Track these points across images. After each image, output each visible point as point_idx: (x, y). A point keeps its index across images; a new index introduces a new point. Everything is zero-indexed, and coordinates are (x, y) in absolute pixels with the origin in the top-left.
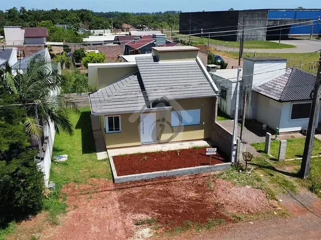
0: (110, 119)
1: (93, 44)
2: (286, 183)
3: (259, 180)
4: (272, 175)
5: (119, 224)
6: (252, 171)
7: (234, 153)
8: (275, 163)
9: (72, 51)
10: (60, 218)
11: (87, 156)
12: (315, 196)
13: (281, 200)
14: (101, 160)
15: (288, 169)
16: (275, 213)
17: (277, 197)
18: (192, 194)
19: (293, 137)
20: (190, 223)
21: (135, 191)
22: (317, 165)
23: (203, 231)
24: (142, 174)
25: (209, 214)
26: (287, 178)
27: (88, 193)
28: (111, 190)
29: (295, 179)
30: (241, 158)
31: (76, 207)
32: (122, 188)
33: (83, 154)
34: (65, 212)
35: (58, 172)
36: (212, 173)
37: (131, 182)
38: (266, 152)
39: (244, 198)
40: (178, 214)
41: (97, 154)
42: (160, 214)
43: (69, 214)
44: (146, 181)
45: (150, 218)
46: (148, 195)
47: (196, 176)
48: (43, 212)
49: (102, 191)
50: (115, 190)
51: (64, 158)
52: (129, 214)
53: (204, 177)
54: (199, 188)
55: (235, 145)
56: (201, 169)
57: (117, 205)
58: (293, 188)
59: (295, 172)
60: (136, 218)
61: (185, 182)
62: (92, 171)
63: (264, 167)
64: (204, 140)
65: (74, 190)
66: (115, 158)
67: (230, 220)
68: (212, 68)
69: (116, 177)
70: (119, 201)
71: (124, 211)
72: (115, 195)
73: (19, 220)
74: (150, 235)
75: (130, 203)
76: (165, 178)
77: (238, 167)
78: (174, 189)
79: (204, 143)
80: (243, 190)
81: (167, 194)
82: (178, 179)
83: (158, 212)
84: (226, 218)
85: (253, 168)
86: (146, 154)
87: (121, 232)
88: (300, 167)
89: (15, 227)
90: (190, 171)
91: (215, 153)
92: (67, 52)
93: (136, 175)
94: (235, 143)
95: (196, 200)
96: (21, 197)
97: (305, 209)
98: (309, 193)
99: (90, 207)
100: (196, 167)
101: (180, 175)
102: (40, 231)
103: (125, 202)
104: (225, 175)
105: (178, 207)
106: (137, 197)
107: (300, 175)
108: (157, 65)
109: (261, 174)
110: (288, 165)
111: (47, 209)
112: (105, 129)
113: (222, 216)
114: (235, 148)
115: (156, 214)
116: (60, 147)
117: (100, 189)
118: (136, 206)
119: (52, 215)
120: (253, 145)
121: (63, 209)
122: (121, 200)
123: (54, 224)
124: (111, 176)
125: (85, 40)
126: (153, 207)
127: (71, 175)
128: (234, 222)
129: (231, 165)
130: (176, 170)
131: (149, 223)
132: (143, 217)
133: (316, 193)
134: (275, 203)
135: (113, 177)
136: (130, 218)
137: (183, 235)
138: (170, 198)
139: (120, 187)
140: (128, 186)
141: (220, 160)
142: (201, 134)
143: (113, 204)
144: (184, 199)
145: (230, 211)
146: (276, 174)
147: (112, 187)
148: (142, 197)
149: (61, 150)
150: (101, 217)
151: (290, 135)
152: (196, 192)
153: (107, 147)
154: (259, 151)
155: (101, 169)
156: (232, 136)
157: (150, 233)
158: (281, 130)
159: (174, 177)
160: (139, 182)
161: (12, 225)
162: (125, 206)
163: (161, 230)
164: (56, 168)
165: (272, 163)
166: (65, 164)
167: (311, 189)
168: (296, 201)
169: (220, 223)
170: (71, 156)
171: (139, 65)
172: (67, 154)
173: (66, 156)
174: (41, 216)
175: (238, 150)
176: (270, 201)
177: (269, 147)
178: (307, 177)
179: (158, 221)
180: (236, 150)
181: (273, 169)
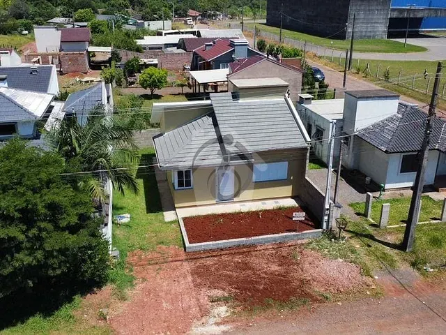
0: (180, 173)
1: (150, 48)
2: (384, 257)
3: (353, 252)
4: (369, 246)
5: (193, 302)
6: (347, 241)
7: (326, 218)
8: (375, 230)
9: (124, 61)
10: (128, 292)
11: (152, 216)
12: (417, 273)
13: (376, 277)
14: (169, 222)
15: (390, 239)
16: (368, 293)
17: (372, 273)
18: (275, 268)
19: (402, 195)
20: (271, 302)
21: (209, 262)
22: (425, 234)
23: (285, 311)
24: (217, 242)
25: (292, 292)
26: (387, 250)
27: (157, 263)
28: (182, 260)
29: (397, 251)
30: (333, 224)
31: (144, 280)
32: (195, 259)
33: (147, 213)
34: (132, 286)
35: (121, 237)
36: (299, 242)
37: (205, 251)
38: (365, 215)
39: (334, 274)
40: (258, 291)
41: (164, 213)
42: (237, 291)
43: (137, 287)
44: (222, 250)
45: (226, 295)
46: (225, 267)
47: (279, 245)
48: (109, 284)
49: (172, 261)
50: (186, 260)
51: (126, 219)
52: (204, 289)
53: (289, 246)
54: (285, 260)
55: (328, 209)
56: (286, 237)
57: (190, 279)
58: (392, 263)
59: (398, 243)
60: (212, 294)
61: (267, 252)
62: (159, 235)
63: (361, 235)
64: (292, 197)
65: (140, 258)
66: (184, 219)
67: (316, 300)
68: (306, 99)
69: (187, 244)
70: (192, 274)
71: (198, 286)
72: (187, 266)
73: (83, 294)
74: (228, 314)
75: (204, 276)
76: (244, 246)
77: (330, 235)
78: (254, 261)
79: (291, 203)
80: (334, 264)
81: (246, 267)
82: (259, 248)
83: (235, 288)
84: (311, 296)
85: (347, 235)
86: (223, 215)
87: (195, 310)
88: (402, 236)
89: (81, 301)
90: (275, 239)
91: (304, 219)
92: (117, 61)
93: (211, 243)
94: (327, 206)
95: (279, 275)
96: (88, 269)
97: (403, 288)
98: (411, 269)
99: (160, 280)
100: (281, 235)
101: (261, 244)
102: (108, 307)
103: (199, 275)
104: (314, 245)
105: (257, 282)
106: (213, 269)
107: (402, 247)
108: (237, 104)
109: (357, 244)
110: (390, 233)
111: (113, 281)
112: (173, 185)
113: (308, 295)
114: (327, 212)
115: (233, 290)
116: (119, 205)
117: (170, 259)
118: (211, 280)
119: (120, 288)
120: (351, 205)
121: (131, 282)
122: (195, 273)
123: (123, 298)
124: (182, 242)
125: (139, 42)
126: (231, 281)
127: (135, 240)
128: (320, 302)
129: (323, 233)
130: (257, 237)
131: (226, 300)
132: (218, 293)
133: (419, 269)
134: (369, 280)
135: (184, 244)
136: (205, 294)
137: (263, 315)
138: (249, 272)
139: (192, 257)
140: (202, 256)
141: (309, 225)
142: (288, 190)
143: (185, 277)
144: (266, 273)
145: (317, 289)
146: (375, 245)
147: (184, 257)
148: (217, 270)
149: (122, 208)
150: (173, 292)
151: (398, 192)
152: (280, 265)
153: (176, 206)
154: (358, 214)
155: (170, 233)
156: (324, 198)
157: (227, 311)
158: (387, 186)
159: (253, 246)
160: (213, 251)
161: (77, 298)
162: (199, 280)
163: (238, 309)
164: (118, 232)
165: (371, 230)
166: (127, 225)
167: (414, 265)
168: (393, 278)
169: (305, 302)
170: (134, 216)
171: (214, 105)
172: (128, 212)
173: (129, 216)
174: (108, 289)
175: (331, 215)
176: (364, 278)
177: (370, 210)
178: (411, 249)
179: (236, 298)
180: (329, 215)
181: (371, 237)
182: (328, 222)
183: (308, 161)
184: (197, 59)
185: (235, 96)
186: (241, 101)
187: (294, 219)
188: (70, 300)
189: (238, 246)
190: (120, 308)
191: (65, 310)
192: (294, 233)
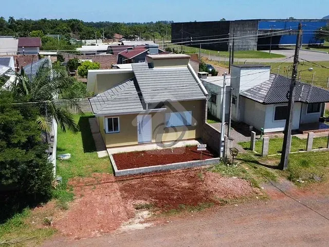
0: (110, 120)
1: (86, 54)
2: (268, 174)
3: (244, 172)
4: (255, 168)
5: (121, 209)
6: (239, 165)
7: (222, 148)
8: (259, 158)
9: (66, 61)
10: (68, 204)
11: (88, 154)
12: (292, 184)
13: (263, 188)
14: (101, 158)
15: (270, 163)
16: (257, 198)
17: (260, 185)
18: (185, 184)
19: (276, 136)
20: (183, 206)
21: (133, 182)
22: (296, 159)
23: (195, 212)
24: (140, 168)
25: (201, 199)
26: (269, 170)
27: (92, 185)
28: (112, 182)
29: (276, 170)
30: (228, 153)
31: (82, 196)
32: (123, 180)
33: (85, 152)
34: (72, 200)
35: (63, 168)
36: (203, 167)
37: (130, 175)
38: (251, 149)
39: (231, 186)
40: (173, 200)
41: (98, 152)
42: (157, 200)
43: (76, 201)
44: (144, 174)
45: (148, 203)
46: (146, 185)
47: (189, 169)
48: (53, 200)
49: (104, 183)
50: (116, 182)
51: (68, 156)
52: (130, 200)
53: (196, 170)
54: (191, 179)
55: (223, 142)
56: (193, 164)
57: (119, 194)
58: (273, 178)
59: (276, 165)
60: (136, 203)
61: (179, 175)
62: (94, 166)
63: (249, 161)
64: (196, 139)
65: (79, 182)
66: (114, 155)
67: (218, 204)
68: (203, 75)
69: (116, 170)
70: (120, 191)
71: (125, 198)
72: (116, 186)
73: (32, 206)
74: (149, 216)
75: (129, 191)
76: (161, 171)
77: (226, 161)
78: (168, 180)
79: (195, 143)
80: (230, 180)
81: (163, 184)
82: (172, 172)
83: (154, 198)
84: (214, 202)
85: (239, 162)
86: (143, 152)
87: (123, 215)
88: (279, 161)
89: (29, 212)
90: (183, 166)
91: (205, 149)
92: (61, 62)
93: (135, 169)
94: (223, 139)
95: (188, 189)
97: (283, 193)
98: (288, 182)
99: (95, 196)
100: (189, 162)
101: (174, 169)
102: (52, 215)
103: (126, 191)
104: (214, 168)
105: (172, 194)
106: (137, 187)
107: (280, 167)
108: (152, 71)
109: (246, 167)
110: (270, 160)
111: (56, 197)
112: (105, 130)
113: (211, 201)
114: (223, 144)
115: (153, 200)
116: (63, 147)
117: (103, 181)
118: (135, 194)
119: (61, 201)
120: (240, 144)
121: (71, 198)
123: (64, 209)
124: (112, 170)
125: (78, 49)
126: (151, 194)
127: (75, 170)
128: (222, 205)
129: (220, 160)
130: (170, 164)
131: (147, 207)
132: (143, 202)
133: (293, 181)
134: (257, 190)
135: (114, 171)
136: (130, 204)
137: (177, 215)
138: (165, 187)
139: (120, 179)
140: (128, 179)
141: (210, 156)
142: (192, 134)
143: (115, 193)
144: (178, 188)
145: (218, 197)
146: (259, 167)
147: (114, 180)
148: (140, 187)
149: (64, 150)
150: (105, 203)
151: (274, 135)
152: (189, 183)
153: (107, 146)
154: (246, 149)
155: (103, 165)
156: (220, 134)
157: (149, 214)
158: (266, 131)
159: (168, 171)
160: (137, 175)
161: (27, 210)
162: (126, 195)
163: (158, 212)
164: (60, 165)
165: (256, 158)
166: (68, 161)
167: (289, 179)
168: (275, 188)
169: (209, 206)
170: (74, 154)
171: (135, 71)
172: (70, 153)
173: (70, 155)
174: (52, 203)
175: (226, 146)
176: (254, 189)
177: (254, 145)
178: (286, 168)
179: (156, 205)
180: (224, 146)
181: (257, 162)
182: (224, 151)
183: (206, 118)
184: (121, 59)
185: (151, 66)
186: (155, 69)
187: (198, 150)
188: (20, 211)
189: (156, 171)
190: (63, 215)
191: (17, 218)
192: (198, 161)
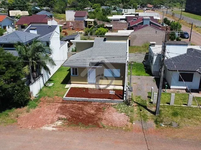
0: (73, 69)
2: (144, 116)
3: (132, 111)
4: (141, 110)
5: (52, 118)
6: (132, 107)
7: (125, 95)
8: (150, 104)
10: (31, 110)
12: (155, 125)
13: (134, 124)
14: (66, 88)
15: (154, 109)
17: (134, 121)
18: (92, 112)
19: (178, 92)
23: (83, 128)
24: (76, 98)
25: (92, 122)
27: (49, 102)
28: (59, 103)
29: (152, 114)
31: (41, 107)
32: (63, 103)
33: (61, 84)
34: (35, 108)
35: (44, 91)
36: (111, 104)
37: (70, 101)
40: (79, 119)
41: (67, 85)
42: (71, 117)
43: (36, 109)
45: (66, 118)
47: (102, 103)
48: (27, 106)
50: (61, 103)
51: (51, 85)
52: (58, 114)
53: (106, 105)
54: (98, 109)
56: (106, 101)
57: (57, 109)
58: (146, 119)
60: (60, 116)
61: (94, 105)
62: (58, 93)
63: (141, 106)
65: (45, 100)
66: (72, 88)
68: (153, 44)
69: (64, 97)
70: (59, 108)
72: (59, 105)
73: (17, 108)
76: (87, 102)
78: (86, 108)
80: (119, 115)
81: (82, 109)
82: (93, 103)
83: (71, 116)
84: (98, 125)
87: (49, 121)
90: (100, 101)
91: (114, 94)
94: (125, 90)
95: (91, 115)
98: (153, 123)
100: (104, 99)
102: (21, 113)
103: (61, 109)
104: (117, 106)
105: (81, 116)
106: (67, 108)
107: (154, 113)
109: (136, 109)
112: (71, 73)
117: (55, 102)
118: (64, 111)
123: (28, 112)
126: (71, 113)
128: (100, 128)
129: (123, 101)
130: (93, 99)
132: (64, 117)
133: (157, 124)
134: (130, 124)
136: (57, 116)
137: (73, 128)
138: (81, 111)
140: (68, 102)
143: (55, 108)
144: (87, 113)
145: (103, 123)
146: (144, 110)
148: (69, 108)
149: (52, 81)
150: (47, 113)
151: (177, 90)
152: (95, 111)
153: (71, 82)
154: (148, 97)
157: (61, 124)
158: (171, 87)
159: (91, 102)
160: (74, 101)
162: (59, 111)
163: (66, 124)
164: (44, 89)
165: (148, 104)
167: (156, 122)
168: (141, 125)
170: (55, 84)
171: (94, 42)
173: (53, 84)
174: (26, 108)
175: (127, 94)
176: (128, 123)
178: (158, 115)
179: (68, 120)
181: (145, 107)
182: (126, 97)
186: (106, 42)
187: (110, 93)
188: (10, 109)
189: (85, 101)
190: (25, 114)
191: (7, 112)
192: (110, 100)
